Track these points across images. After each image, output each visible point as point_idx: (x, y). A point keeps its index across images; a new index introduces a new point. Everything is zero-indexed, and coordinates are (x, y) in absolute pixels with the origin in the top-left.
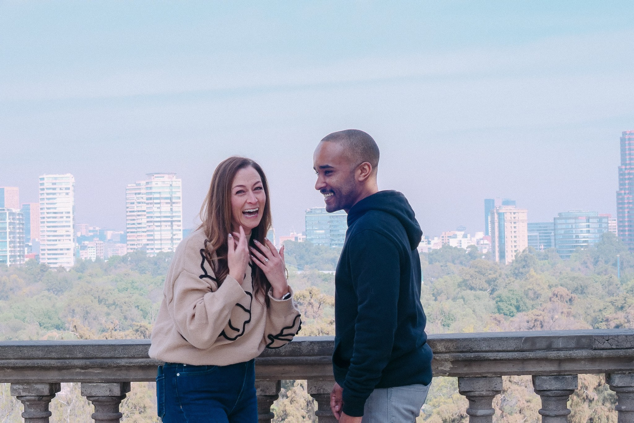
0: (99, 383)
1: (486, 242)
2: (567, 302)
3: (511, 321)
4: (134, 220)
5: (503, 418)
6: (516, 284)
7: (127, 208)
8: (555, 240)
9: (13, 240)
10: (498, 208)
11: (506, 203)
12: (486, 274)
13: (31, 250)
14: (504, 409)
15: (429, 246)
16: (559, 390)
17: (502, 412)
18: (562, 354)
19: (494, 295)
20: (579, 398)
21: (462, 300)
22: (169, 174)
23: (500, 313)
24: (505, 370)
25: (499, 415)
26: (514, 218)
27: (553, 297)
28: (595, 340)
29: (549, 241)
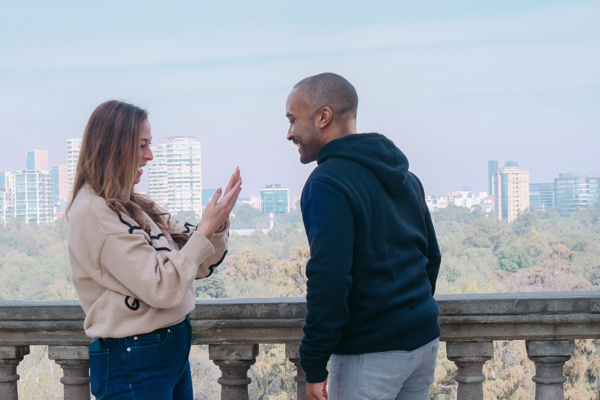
0: (67, 345)
1: (489, 201)
2: (566, 259)
3: (513, 277)
4: (156, 181)
5: (505, 369)
6: (519, 242)
7: (150, 169)
8: (556, 199)
9: (43, 200)
10: (501, 169)
11: (509, 164)
12: (489, 232)
13: (60, 209)
14: (506, 360)
15: (436, 205)
16: (554, 356)
17: (503, 363)
18: (558, 318)
19: (497, 252)
20: (577, 350)
21: (466, 257)
22: (188, 137)
23: (502, 269)
24: (496, 334)
25: (501, 366)
26: (517, 178)
27: (553, 254)
28: (593, 302)
29: (550, 200)
